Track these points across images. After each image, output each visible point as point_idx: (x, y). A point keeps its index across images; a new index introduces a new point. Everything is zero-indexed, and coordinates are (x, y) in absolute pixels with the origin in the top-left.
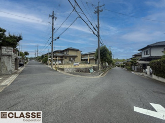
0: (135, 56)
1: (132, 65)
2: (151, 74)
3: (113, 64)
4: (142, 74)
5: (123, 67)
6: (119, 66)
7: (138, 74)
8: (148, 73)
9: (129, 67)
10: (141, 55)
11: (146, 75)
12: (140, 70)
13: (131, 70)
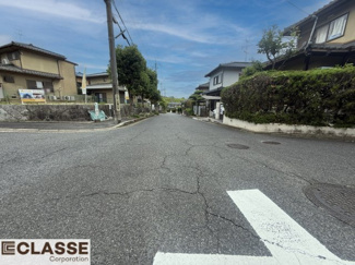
0: (200, 88)
1: (194, 104)
2: (221, 117)
3: (164, 107)
4: (207, 119)
5: (180, 110)
6: (174, 111)
7: (202, 119)
8: (217, 116)
9: (189, 110)
10: (208, 88)
11: (213, 120)
12: (205, 114)
13: (191, 114)
